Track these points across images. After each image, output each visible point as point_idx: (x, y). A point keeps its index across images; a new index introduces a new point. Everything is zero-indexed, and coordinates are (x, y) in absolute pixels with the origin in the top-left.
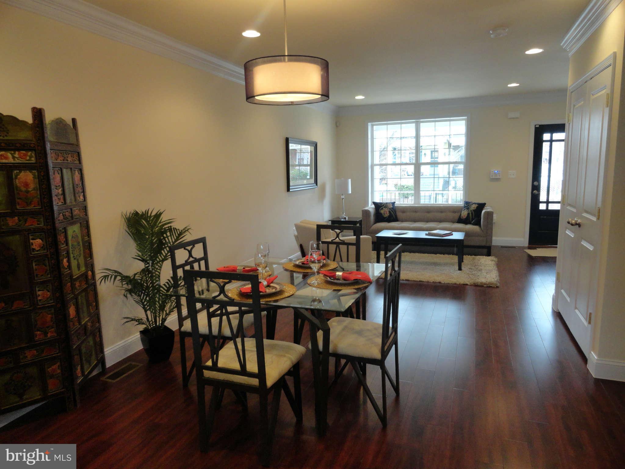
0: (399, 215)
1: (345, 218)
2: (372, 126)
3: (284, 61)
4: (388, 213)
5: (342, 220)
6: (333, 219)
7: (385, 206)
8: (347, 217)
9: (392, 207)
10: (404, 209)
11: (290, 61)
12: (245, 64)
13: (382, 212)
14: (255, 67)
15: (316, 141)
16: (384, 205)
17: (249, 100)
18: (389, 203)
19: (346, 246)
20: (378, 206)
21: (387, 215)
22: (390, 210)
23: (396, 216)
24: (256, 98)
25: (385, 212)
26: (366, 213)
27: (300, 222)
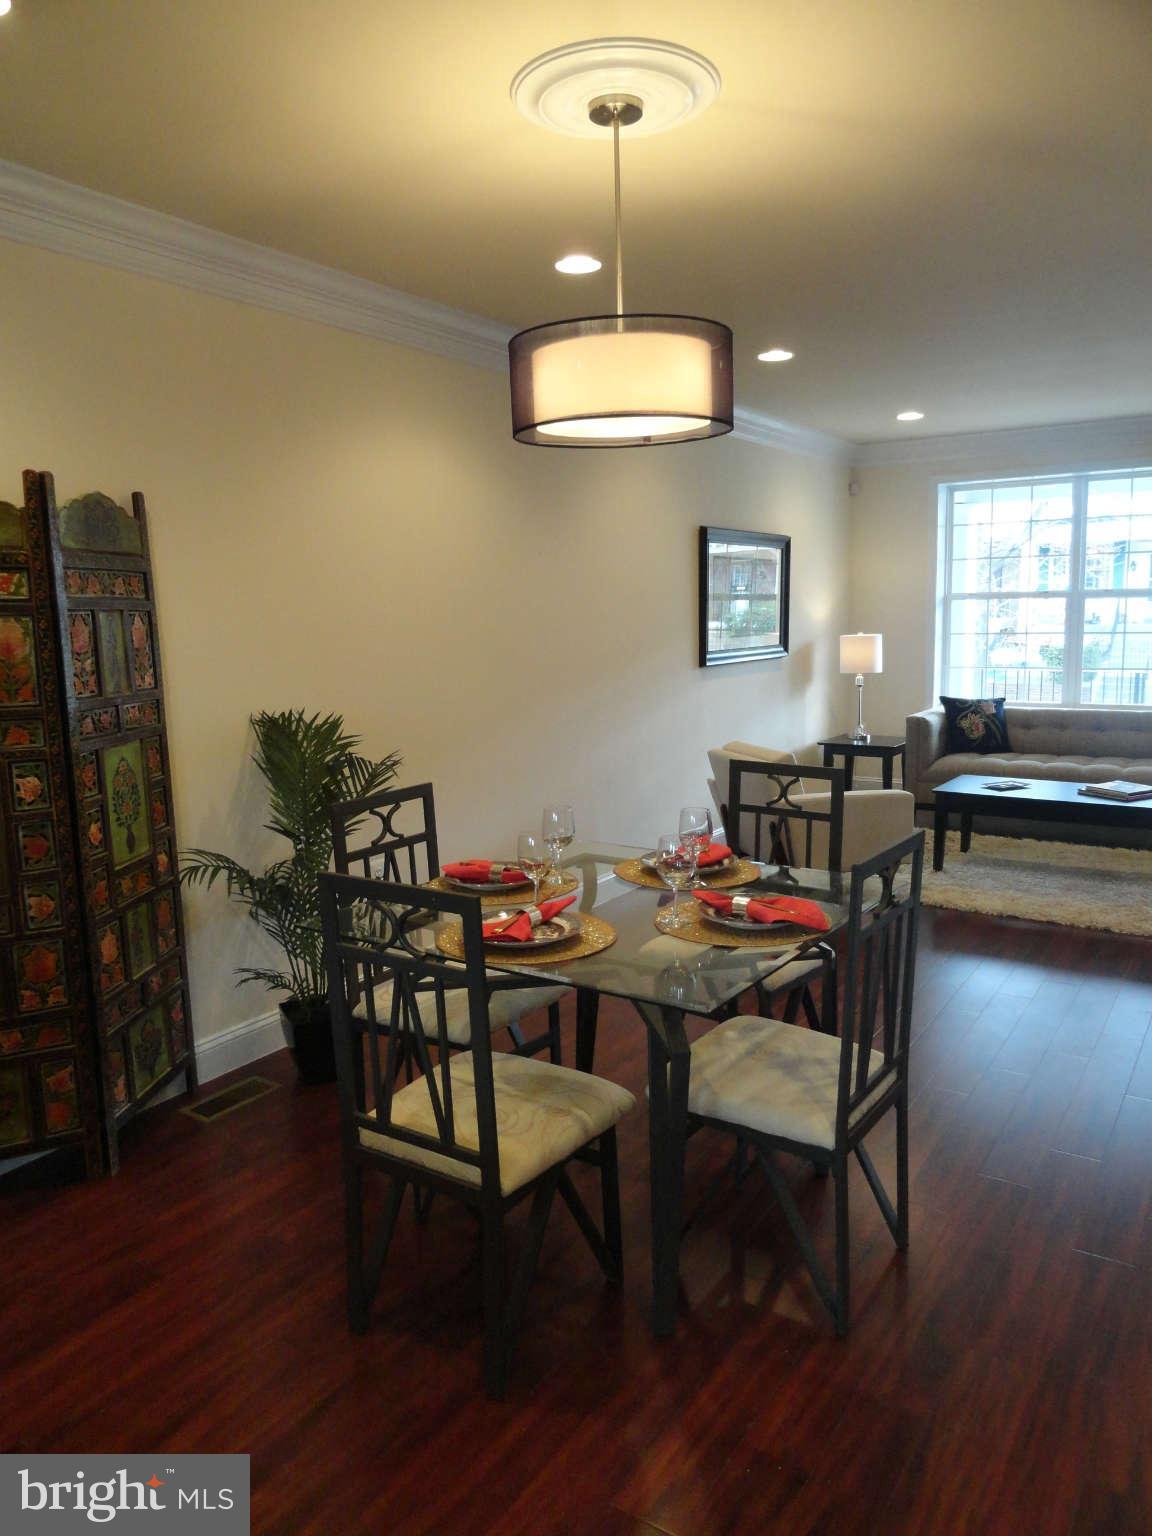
0: (1016, 734)
1: (864, 739)
2: (951, 491)
3: (612, 329)
4: (981, 726)
5: (855, 743)
6: (837, 738)
7: (973, 708)
8: (869, 737)
9: (994, 711)
10: (1030, 720)
11: (628, 329)
12: (511, 342)
13: (965, 724)
14: (537, 347)
15: (788, 534)
16: (971, 706)
17: (520, 435)
18: (986, 701)
19: (805, 820)
20: (954, 708)
21: (978, 733)
22: (989, 722)
23: (1005, 737)
24: (540, 429)
25: (973, 726)
26: (918, 727)
27: (725, 748)
